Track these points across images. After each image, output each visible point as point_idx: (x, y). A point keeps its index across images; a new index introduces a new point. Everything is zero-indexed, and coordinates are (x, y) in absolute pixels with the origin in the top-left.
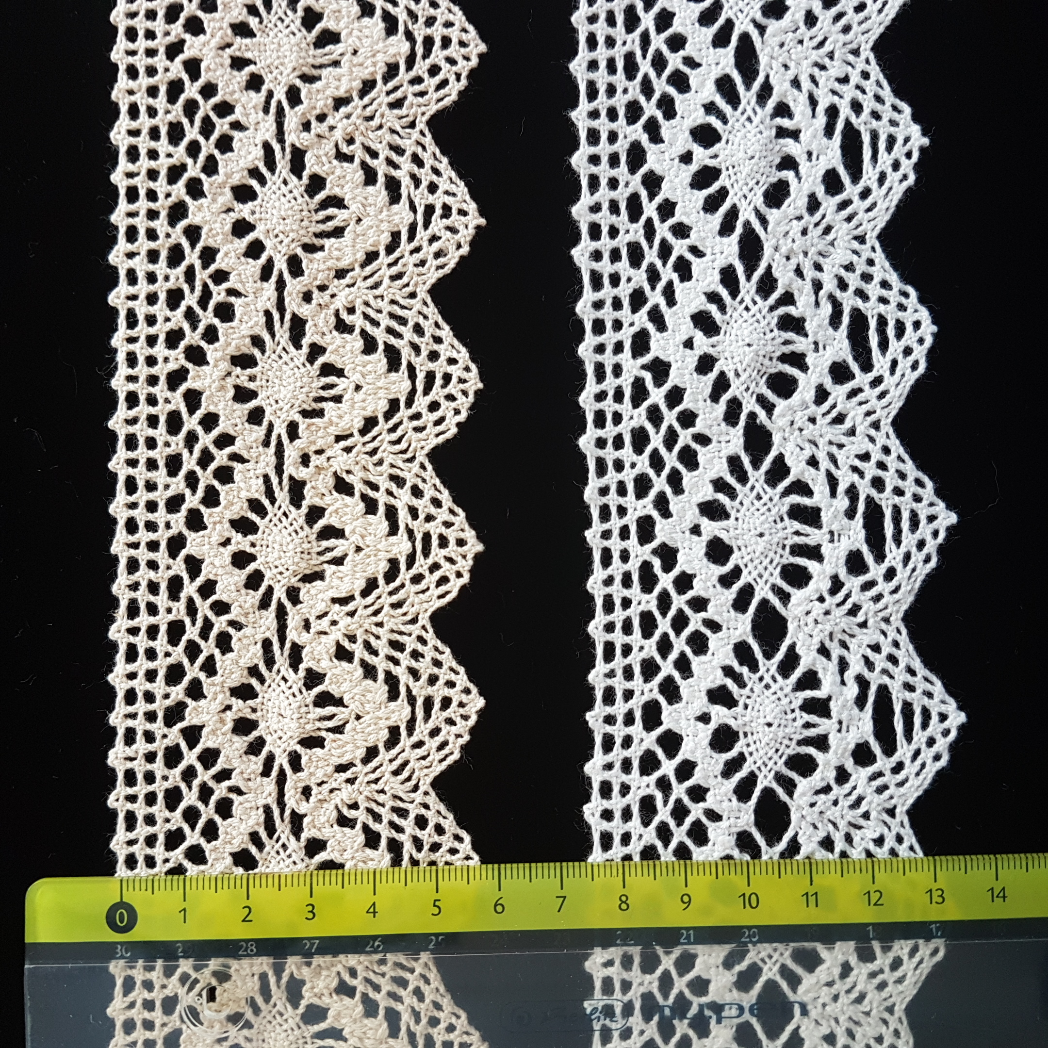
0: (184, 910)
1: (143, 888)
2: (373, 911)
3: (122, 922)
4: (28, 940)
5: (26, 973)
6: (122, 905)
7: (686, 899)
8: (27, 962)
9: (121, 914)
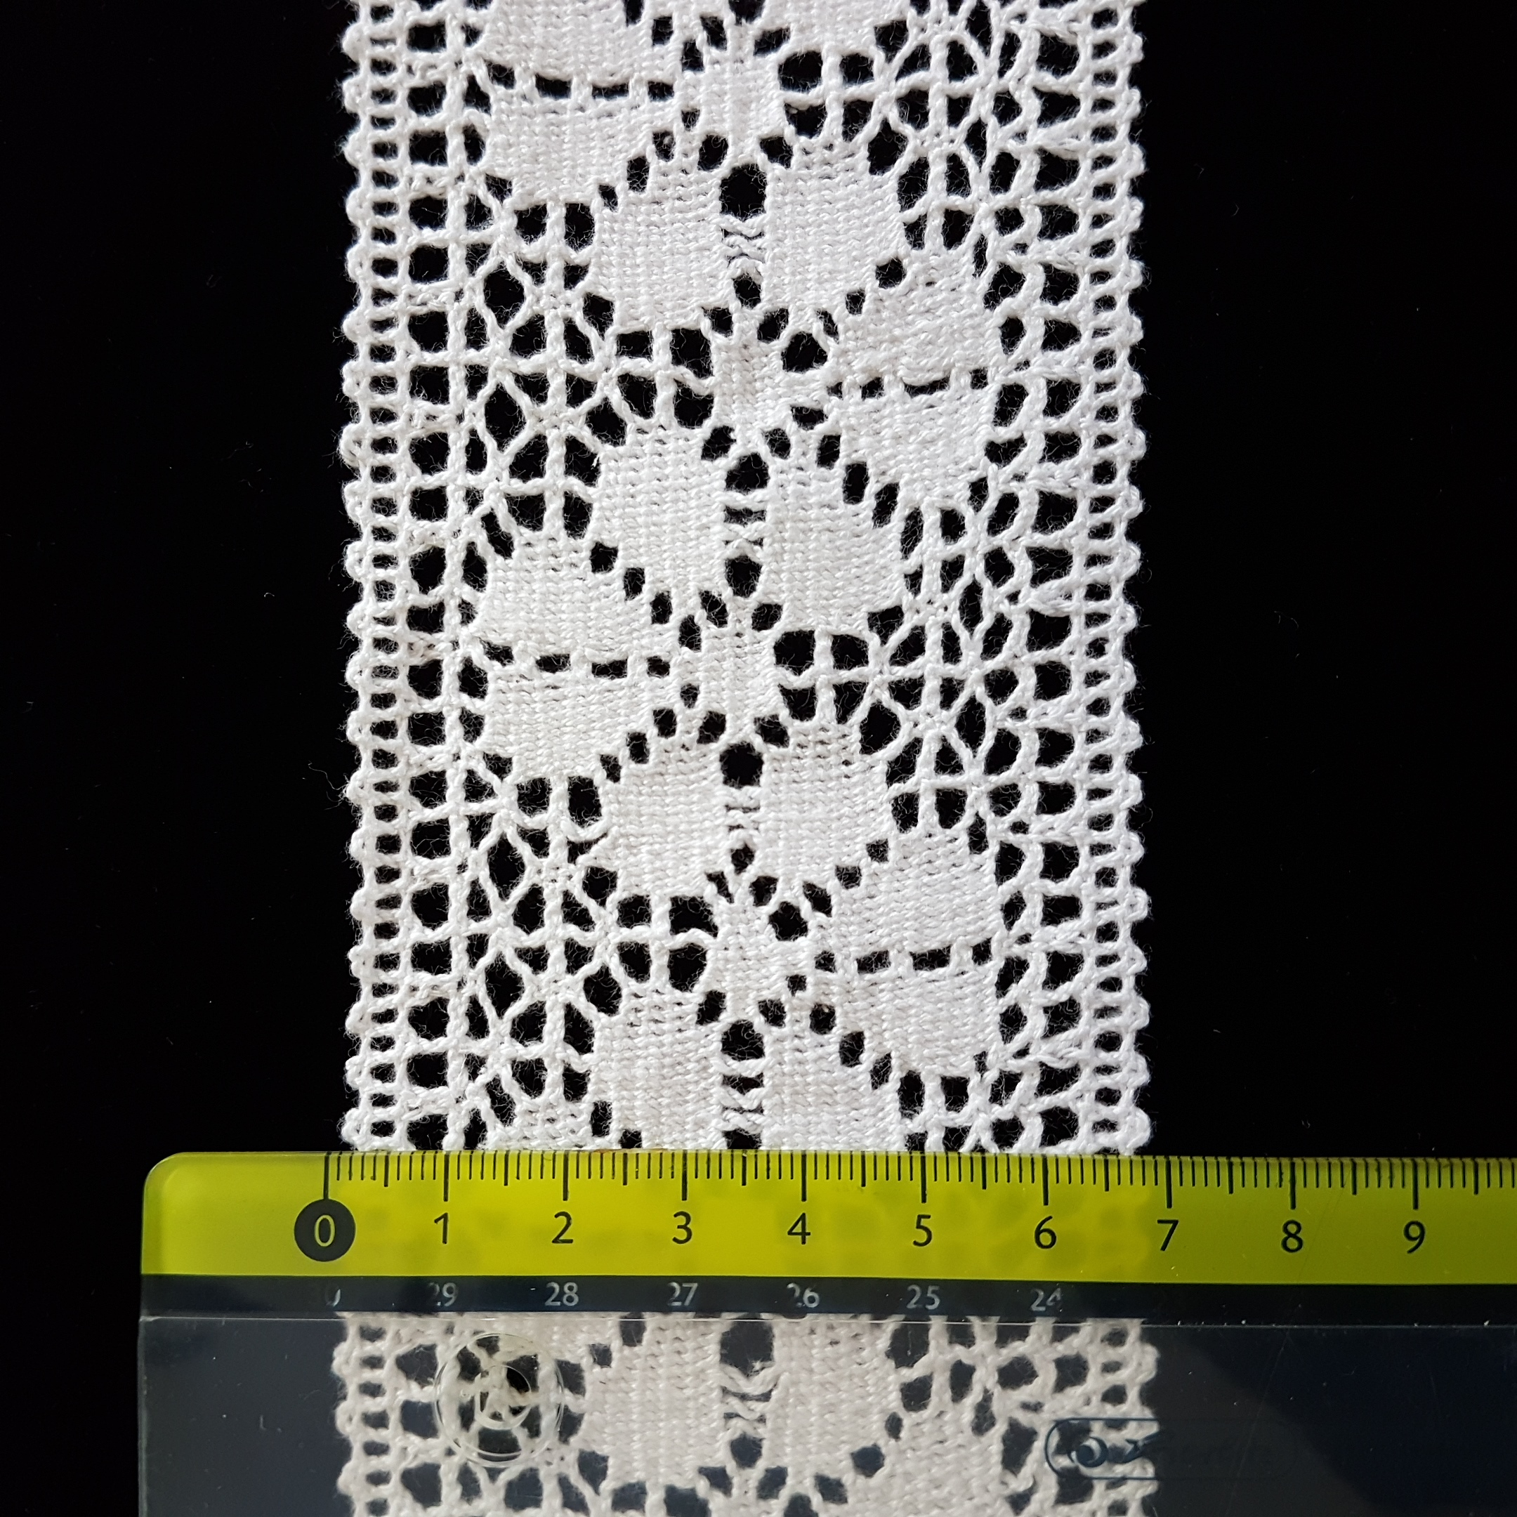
4: (147, 1268)
5: (142, 1332)
7: (1415, 1231)
8: (144, 1311)
9: (324, 1224)
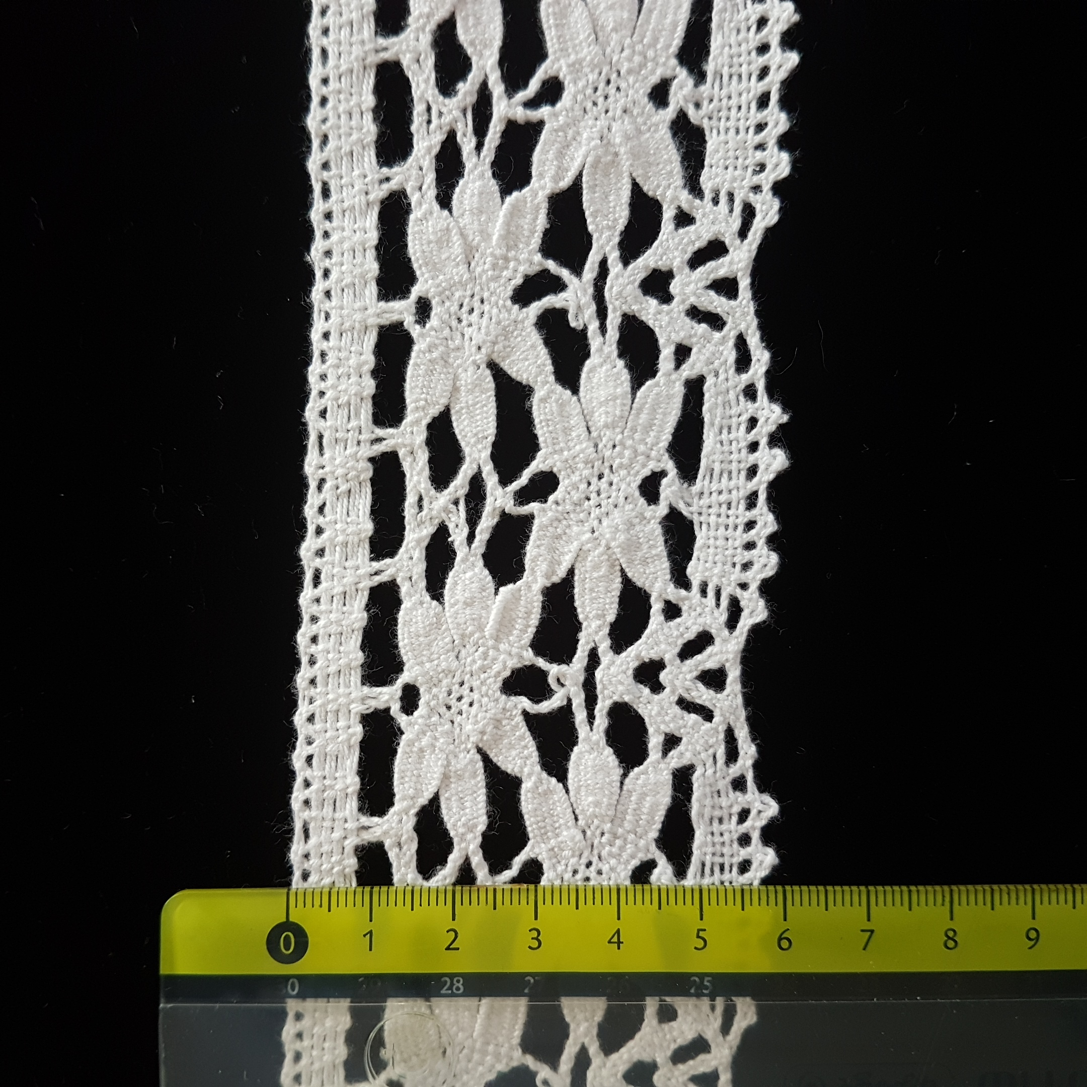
0: (371, 932)
1: (317, 902)
2: (617, 940)
3: (287, 948)
6: (287, 926)
